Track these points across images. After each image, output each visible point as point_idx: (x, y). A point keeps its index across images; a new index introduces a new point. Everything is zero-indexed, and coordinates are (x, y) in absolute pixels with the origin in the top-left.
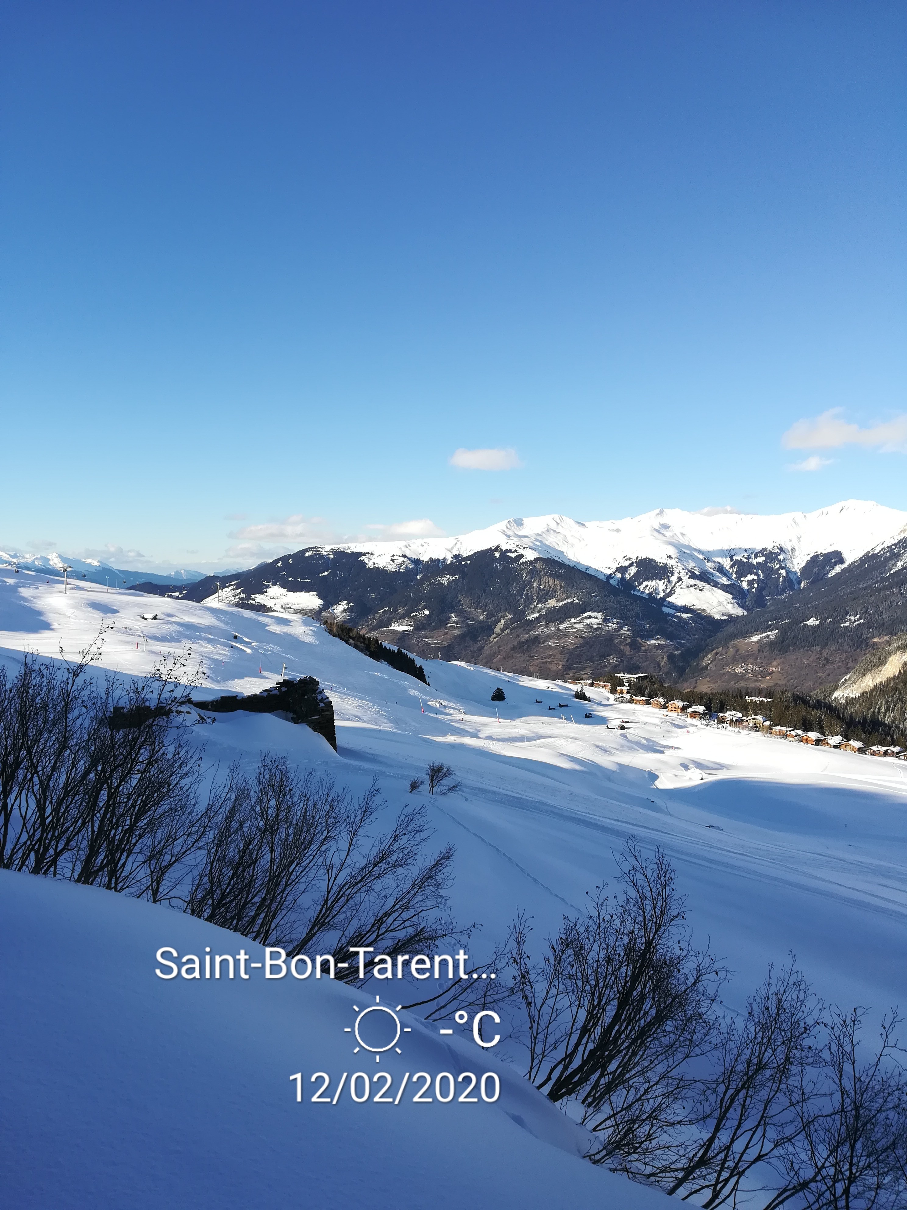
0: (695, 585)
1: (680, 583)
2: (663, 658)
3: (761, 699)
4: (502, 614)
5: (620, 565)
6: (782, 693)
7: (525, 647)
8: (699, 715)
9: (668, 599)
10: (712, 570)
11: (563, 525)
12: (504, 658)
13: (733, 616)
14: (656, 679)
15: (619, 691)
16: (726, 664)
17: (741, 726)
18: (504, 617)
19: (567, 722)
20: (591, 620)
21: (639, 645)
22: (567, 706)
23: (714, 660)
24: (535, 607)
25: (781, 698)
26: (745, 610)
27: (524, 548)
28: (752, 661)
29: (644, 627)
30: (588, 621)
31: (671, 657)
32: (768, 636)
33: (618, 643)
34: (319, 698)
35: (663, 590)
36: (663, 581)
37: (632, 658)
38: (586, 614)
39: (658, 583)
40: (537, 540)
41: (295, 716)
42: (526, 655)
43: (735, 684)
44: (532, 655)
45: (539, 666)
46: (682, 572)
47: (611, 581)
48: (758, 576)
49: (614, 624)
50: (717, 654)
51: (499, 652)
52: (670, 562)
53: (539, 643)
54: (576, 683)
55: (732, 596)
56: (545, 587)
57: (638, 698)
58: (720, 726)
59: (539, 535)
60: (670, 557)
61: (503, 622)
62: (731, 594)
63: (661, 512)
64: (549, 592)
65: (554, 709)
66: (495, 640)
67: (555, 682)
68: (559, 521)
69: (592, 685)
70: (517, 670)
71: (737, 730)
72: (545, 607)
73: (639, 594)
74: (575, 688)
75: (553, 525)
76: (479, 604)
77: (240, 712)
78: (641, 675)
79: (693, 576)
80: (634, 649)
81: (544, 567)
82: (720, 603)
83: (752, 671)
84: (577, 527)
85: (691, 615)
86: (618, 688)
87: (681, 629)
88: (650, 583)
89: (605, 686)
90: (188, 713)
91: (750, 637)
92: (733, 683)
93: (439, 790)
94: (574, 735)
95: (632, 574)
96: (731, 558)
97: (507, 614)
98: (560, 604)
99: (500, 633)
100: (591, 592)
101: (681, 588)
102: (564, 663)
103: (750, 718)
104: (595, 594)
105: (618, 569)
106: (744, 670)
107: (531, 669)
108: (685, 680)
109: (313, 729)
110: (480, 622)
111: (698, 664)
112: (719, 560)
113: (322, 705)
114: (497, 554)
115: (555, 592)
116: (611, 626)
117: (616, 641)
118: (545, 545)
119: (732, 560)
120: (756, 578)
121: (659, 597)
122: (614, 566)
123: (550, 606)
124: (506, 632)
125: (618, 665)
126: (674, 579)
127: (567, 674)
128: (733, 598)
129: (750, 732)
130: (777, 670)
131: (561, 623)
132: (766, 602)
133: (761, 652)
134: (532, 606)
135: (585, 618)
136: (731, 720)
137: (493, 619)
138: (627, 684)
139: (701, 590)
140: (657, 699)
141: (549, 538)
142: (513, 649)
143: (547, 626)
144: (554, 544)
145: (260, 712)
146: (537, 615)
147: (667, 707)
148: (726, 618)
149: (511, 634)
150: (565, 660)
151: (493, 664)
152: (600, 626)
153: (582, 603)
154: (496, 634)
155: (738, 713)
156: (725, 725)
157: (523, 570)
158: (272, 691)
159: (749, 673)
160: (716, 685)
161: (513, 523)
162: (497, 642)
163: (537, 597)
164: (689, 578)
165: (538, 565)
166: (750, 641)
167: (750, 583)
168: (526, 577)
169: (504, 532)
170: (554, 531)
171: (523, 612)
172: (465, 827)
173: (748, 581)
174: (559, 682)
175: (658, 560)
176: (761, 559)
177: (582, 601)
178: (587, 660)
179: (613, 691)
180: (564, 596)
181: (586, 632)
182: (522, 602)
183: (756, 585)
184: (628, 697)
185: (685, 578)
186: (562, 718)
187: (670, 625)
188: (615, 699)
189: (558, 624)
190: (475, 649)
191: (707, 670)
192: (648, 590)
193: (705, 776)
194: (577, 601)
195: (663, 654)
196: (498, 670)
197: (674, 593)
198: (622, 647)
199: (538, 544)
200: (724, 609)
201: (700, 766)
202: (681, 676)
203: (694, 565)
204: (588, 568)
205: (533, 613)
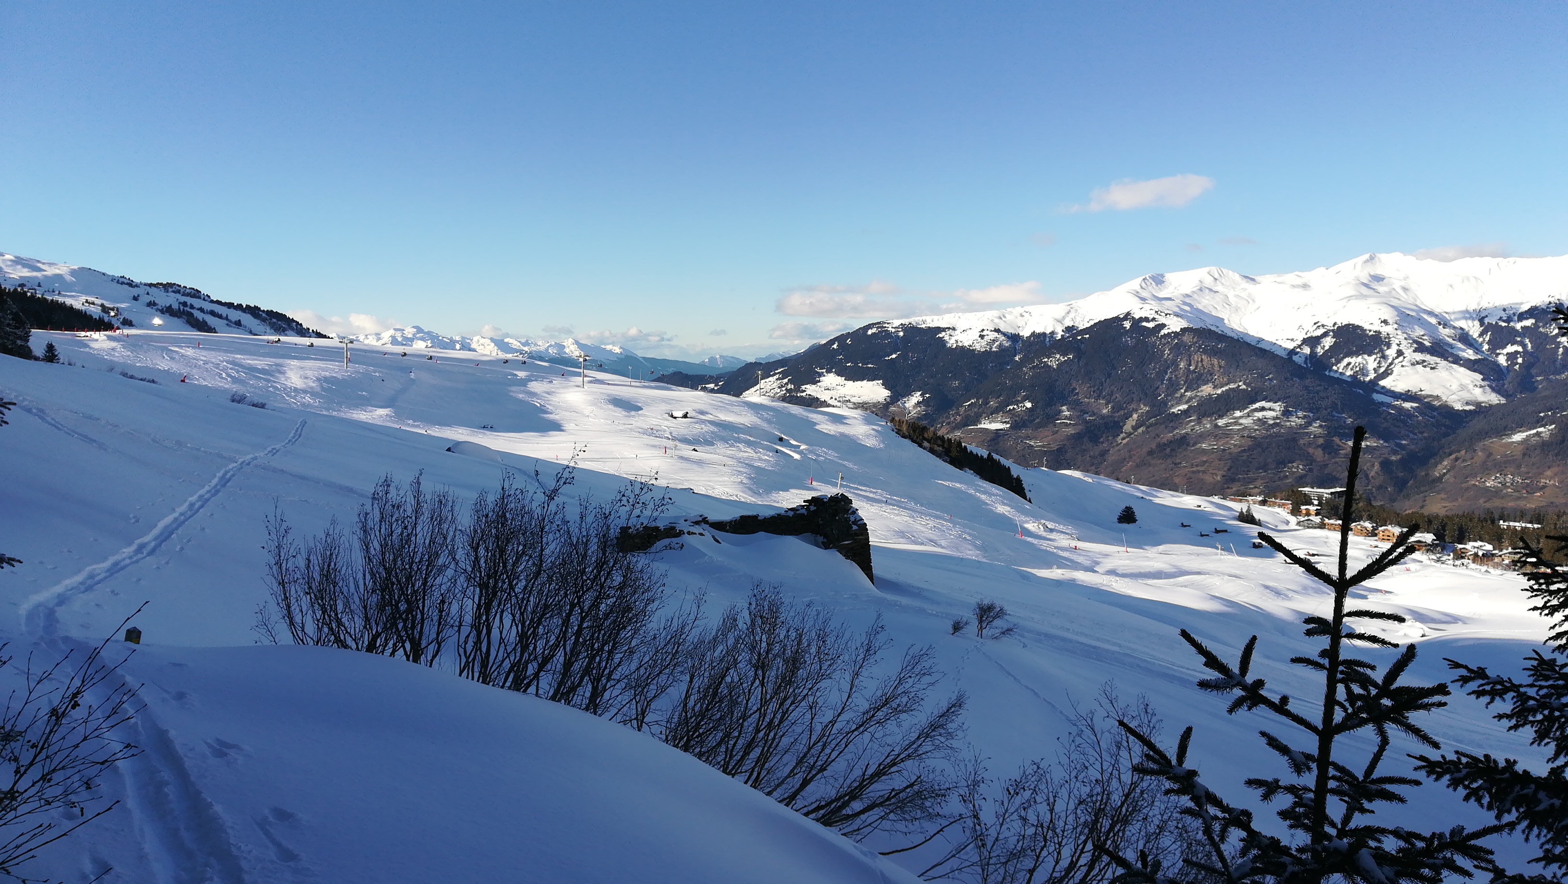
0: (1424, 361)
1: (1401, 358)
2: (1373, 465)
3: (1523, 525)
4: (1133, 406)
5: (1309, 335)
6: (1558, 516)
7: (1168, 450)
8: (1426, 546)
9: (1382, 383)
10: (1450, 340)
11: (1223, 281)
12: (1138, 466)
13: (1483, 405)
14: (1360, 496)
15: (1304, 512)
16: (1471, 474)
17: (1490, 563)
18: (1136, 410)
19: (1226, 553)
20: (1264, 413)
21: (1335, 447)
22: (1226, 531)
23: (1453, 467)
24: (1182, 395)
25: (1556, 524)
26: (1503, 396)
27: (1166, 315)
28: (1512, 469)
29: (1345, 422)
30: (1260, 415)
31: (1386, 465)
32: (1538, 434)
33: (1304, 444)
34: (852, 519)
35: (1374, 369)
36: (1374, 356)
37: (1326, 465)
38: (1258, 405)
39: (1365, 360)
40: (1185, 303)
41: (825, 540)
42: (1169, 461)
43: (1485, 502)
44: (1178, 461)
45: (1188, 476)
46: (1404, 342)
47: (1295, 358)
48: (1524, 346)
49: (1299, 418)
50: (1457, 459)
51: (1130, 457)
52: (1385, 330)
53: (1188, 445)
54: (1240, 501)
55: (1482, 377)
56: (1196, 368)
57: (1332, 521)
58: (1458, 562)
59: (1188, 296)
60: (1385, 322)
61: (1135, 416)
62: (1481, 374)
63: (1372, 258)
64: (1202, 375)
65: (1208, 535)
66: (1124, 442)
67: (1210, 499)
68: (1217, 276)
69: (1263, 503)
70: (1156, 481)
71: (1484, 568)
72: (1196, 396)
73: (1336, 375)
74: (1238, 507)
75: (1208, 281)
76: (1101, 392)
77: (762, 534)
78: (1338, 489)
79: (1420, 348)
80: (1329, 453)
81: (1195, 340)
82: (1463, 387)
83: (1512, 484)
84: (1245, 284)
85: (1417, 405)
86: (1303, 507)
87: (1401, 425)
88: (1353, 360)
89: (1284, 504)
90: (701, 534)
91: (1509, 435)
92: (1481, 501)
93: (990, 634)
94: (1234, 572)
95: (1327, 348)
96: (1481, 321)
97: (1142, 406)
98: (1219, 391)
99: (1132, 431)
100: (1265, 374)
101: (1402, 366)
102: (1224, 473)
103: (1505, 551)
104: (1271, 376)
105: (1305, 341)
106: (1499, 483)
107: (1177, 480)
108: (1407, 497)
109: (844, 556)
110: (1103, 417)
111: (1427, 475)
112: (1462, 324)
113: (855, 527)
114: (1127, 325)
115: (1211, 375)
116: (1295, 421)
117: (1302, 442)
118: (1198, 310)
119: (1482, 324)
120: (1520, 349)
121: (1368, 379)
122: (1300, 337)
123: (1204, 394)
124: (1140, 430)
125: (1305, 476)
126: (1391, 352)
127: (1228, 488)
128: (1483, 380)
129: (1505, 572)
130: (1552, 482)
131: (1221, 417)
132: (1536, 385)
133: (1527, 458)
134: (1178, 395)
135: (1256, 410)
136: (1476, 555)
137: (1122, 412)
138: (1316, 502)
139: (1432, 368)
140: (1362, 523)
141: (1203, 300)
142: (1151, 453)
143: (1199, 421)
144: (1211, 308)
145: (785, 534)
146: (1185, 407)
147: (1376, 535)
148: (1472, 408)
149: (1148, 432)
150: (1226, 469)
151: (1121, 474)
152: (1278, 421)
153: (1252, 390)
154: (1126, 433)
155: (1486, 544)
156: (1465, 561)
157: (1165, 344)
158: (798, 510)
159: (1509, 487)
160: (1454, 503)
161: (1151, 280)
162: (1127, 444)
163: (1185, 383)
164: (1414, 351)
165: (1187, 338)
166: (1510, 440)
167: (1511, 356)
168: (1168, 355)
169: (1137, 294)
170: (1210, 290)
171: (1164, 403)
172: (1015, 679)
173: (1508, 354)
174: (1216, 499)
175: (1366, 326)
176: (1529, 323)
177: (1251, 387)
178: (1258, 469)
179: (1295, 512)
180: (1225, 380)
181: (1257, 430)
182: (1164, 390)
183: (1520, 360)
184: (1317, 519)
185: (1409, 353)
186: (1217, 548)
187: (1385, 419)
188: (1299, 523)
189: (1216, 419)
190: (1097, 453)
191: (1441, 483)
192: (1352, 369)
193: (1428, 631)
194: (1244, 387)
195: (1373, 460)
196: (1128, 482)
197: (1391, 374)
198: (1311, 450)
199: (1187, 308)
200: (1471, 396)
201: (1421, 617)
202: (1401, 491)
203: (1422, 333)
204: (1260, 340)
205: (1179, 403)
